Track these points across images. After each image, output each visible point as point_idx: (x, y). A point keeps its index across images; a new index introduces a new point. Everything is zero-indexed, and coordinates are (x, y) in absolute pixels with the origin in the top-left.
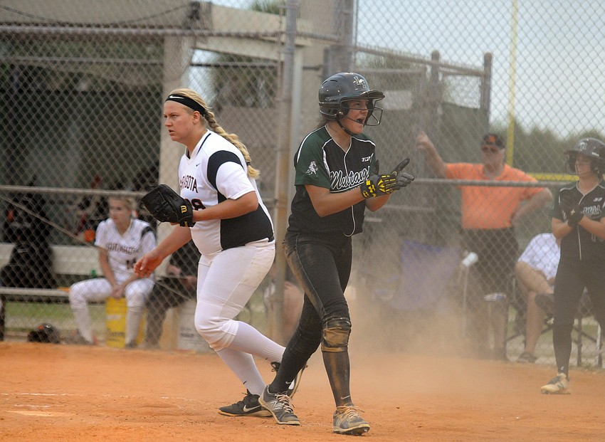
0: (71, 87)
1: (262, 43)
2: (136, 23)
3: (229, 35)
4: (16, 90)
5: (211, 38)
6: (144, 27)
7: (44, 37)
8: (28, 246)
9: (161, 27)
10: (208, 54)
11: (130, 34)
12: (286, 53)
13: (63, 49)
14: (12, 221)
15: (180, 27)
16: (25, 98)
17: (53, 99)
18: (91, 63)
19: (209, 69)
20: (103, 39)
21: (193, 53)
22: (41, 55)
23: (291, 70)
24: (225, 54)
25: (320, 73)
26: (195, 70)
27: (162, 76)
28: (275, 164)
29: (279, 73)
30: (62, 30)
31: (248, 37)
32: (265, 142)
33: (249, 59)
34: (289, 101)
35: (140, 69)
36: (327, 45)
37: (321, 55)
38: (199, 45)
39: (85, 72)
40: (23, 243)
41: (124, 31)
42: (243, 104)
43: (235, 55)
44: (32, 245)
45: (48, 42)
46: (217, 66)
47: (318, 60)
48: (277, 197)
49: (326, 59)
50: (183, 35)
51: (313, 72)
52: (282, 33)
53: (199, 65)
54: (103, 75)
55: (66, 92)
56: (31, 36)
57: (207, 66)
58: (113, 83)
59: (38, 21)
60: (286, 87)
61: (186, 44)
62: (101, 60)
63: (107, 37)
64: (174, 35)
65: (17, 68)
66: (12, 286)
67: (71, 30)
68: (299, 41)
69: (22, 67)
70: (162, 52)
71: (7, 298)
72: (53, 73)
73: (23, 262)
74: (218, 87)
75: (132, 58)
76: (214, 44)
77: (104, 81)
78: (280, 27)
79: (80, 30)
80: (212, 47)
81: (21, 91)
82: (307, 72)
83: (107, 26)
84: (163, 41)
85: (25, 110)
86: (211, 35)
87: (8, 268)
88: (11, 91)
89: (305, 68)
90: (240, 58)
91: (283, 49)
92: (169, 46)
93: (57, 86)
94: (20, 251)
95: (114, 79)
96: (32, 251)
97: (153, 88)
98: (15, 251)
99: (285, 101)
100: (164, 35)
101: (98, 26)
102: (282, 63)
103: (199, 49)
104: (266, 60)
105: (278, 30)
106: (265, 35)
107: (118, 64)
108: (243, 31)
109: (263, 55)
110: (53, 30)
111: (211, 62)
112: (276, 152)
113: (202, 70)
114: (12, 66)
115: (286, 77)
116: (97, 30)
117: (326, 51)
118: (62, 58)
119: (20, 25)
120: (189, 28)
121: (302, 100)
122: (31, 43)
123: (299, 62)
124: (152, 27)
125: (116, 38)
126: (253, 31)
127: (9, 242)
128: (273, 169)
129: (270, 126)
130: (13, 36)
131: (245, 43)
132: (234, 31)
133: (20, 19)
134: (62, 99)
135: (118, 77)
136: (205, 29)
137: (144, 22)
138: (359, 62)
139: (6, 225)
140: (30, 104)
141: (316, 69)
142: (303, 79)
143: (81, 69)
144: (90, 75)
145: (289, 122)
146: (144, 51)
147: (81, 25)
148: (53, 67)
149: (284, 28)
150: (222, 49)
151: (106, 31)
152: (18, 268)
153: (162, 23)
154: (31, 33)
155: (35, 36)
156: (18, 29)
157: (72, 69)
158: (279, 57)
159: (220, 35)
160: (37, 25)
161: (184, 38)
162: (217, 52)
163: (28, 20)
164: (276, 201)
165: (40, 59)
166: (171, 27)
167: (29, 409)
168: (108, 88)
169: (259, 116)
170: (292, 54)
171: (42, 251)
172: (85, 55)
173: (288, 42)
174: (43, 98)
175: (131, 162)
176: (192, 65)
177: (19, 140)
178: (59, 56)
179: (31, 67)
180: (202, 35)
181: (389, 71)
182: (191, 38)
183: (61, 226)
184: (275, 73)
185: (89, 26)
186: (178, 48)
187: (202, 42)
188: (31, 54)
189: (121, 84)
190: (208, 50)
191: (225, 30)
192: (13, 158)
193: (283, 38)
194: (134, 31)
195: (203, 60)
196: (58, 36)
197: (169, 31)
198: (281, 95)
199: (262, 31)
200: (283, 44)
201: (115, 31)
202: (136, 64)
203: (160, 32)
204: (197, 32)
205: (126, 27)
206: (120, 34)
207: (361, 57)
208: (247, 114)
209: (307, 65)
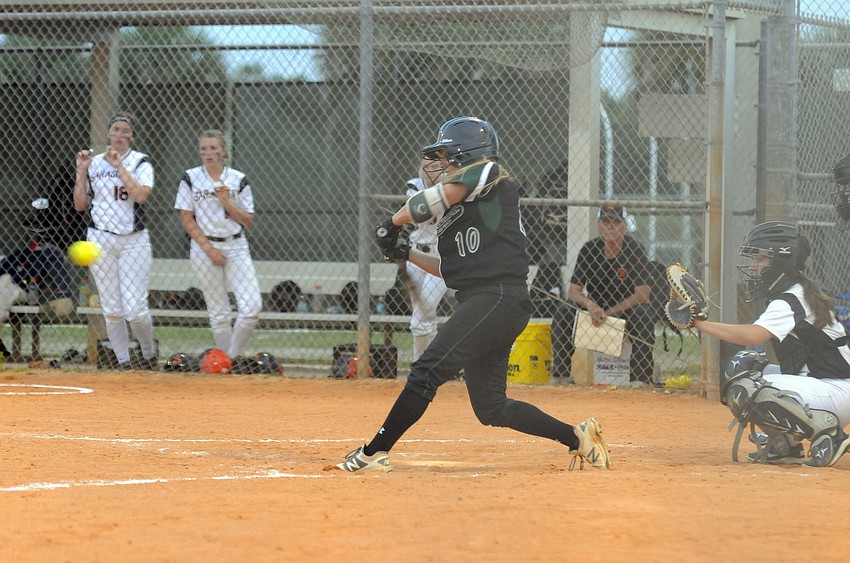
0: (461, 76)
1: (686, 17)
3: (645, 8)
4: (396, 81)
5: (625, 12)
6: (545, 2)
7: (428, 17)
10: (622, 31)
11: (528, 11)
12: (714, 28)
13: (450, 31)
15: (589, 1)
16: (407, 90)
17: (440, 90)
18: (484, 47)
19: (622, 49)
20: (497, 18)
21: (605, 31)
22: (425, 39)
23: (722, 48)
24: (642, 30)
25: (757, 49)
26: (607, 50)
27: (568, 59)
28: (706, 160)
29: (707, 52)
31: (669, 9)
32: (693, 135)
33: (671, 36)
34: (720, 84)
35: (541, 52)
36: (765, 17)
37: (758, 28)
38: (610, 21)
39: (477, 58)
42: (666, 90)
43: (654, 32)
45: (433, 23)
46: (632, 45)
47: (754, 34)
48: (708, 200)
49: (763, 33)
50: (591, 9)
51: (748, 49)
52: (710, 3)
53: (612, 45)
54: (499, 61)
55: (456, 82)
56: (412, 17)
57: (621, 45)
58: (510, 69)
60: (715, 68)
61: (596, 21)
62: (495, 42)
63: (501, 16)
64: (581, 10)
65: (397, 55)
68: (730, 13)
69: (402, 54)
70: (568, 31)
71: (393, 328)
72: (440, 60)
74: (636, 71)
75: (532, 38)
76: (628, 19)
77: (500, 68)
79: (469, 8)
80: (627, 23)
81: (402, 82)
82: (740, 49)
84: (568, 18)
85: (407, 104)
86: (625, 9)
87: (392, 291)
88: (391, 83)
89: (737, 45)
90: (660, 35)
91: (712, 23)
92: (575, 23)
93: (445, 76)
95: (512, 64)
97: (558, 74)
99: (714, 84)
100: (569, 11)
102: (711, 39)
103: (611, 26)
104: (691, 37)
106: (690, 6)
107: (516, 47)
109: (687, 30)
110: (438, 9)
111: (626, 40)
112: (706, 145)
113: (616, 50)
114: (392, 53)
115: (715, 55)
116: (490, 8)
117: (763, 24)
118: (450, 42)
119: (399, 4)
120: (598, 2)
121: (736, 84)
122: (412, 25)
123: (731, 38)
124: (556, 2)
125: (513, 16)
126: (675, 2)
128: (703, 166)
129: (699, 115)
130: (392, 17)
131: (666, 16)
134: (450, 90)
135: (516, 62)
136: (617, 2)
138: (802, 35)
140: (413, 97)
141: (752, 45)
142: (737, 58)
143: (472, 54)
144: (482, 61)
145: (720, 109)
146: (546, 31)
148: (440, 54)
150: (638, 25)
154: (412, 14)
155: (418, 17)
156: (396, 9)
157: (462, 55)
158: (707, 32)
159: (635, 8)
160: (419, 4)
161: (593, 13)
162: (634, 29)
164: (707, 204)
165: (423, 44)
166: (578, 1)
168: (505, 75)
169: (685, 102)
170: (723, 28)
172: (477, 38)
173: (717, 13)
174: (429, 90)
175: (533, 163)
176: (604, 45)
177: (401, 140)
178: (446, 40)
179: (413, 54)
180: (614, 9)
181: (839, 44)
182: (602, 13)
184: (703, 53)
186: (586, 25)
187: (614, 18)
188: (413, 39)
189: (520, 70)
190: (622, 27)
191: (641, 2)
192: (394, 162)
193: (711, 10)
194: (533, 7)
195: (616, 39)
196: (444, 17)
197: (575, 5)
198: (711, 78)
199: (686, 2)
200: (711, 16)
202: (536, 46)
203: (564, 7)
204: (608, 6)
206: (517, 11)
207: (805, 30)
208: (680, 102)
209: (741, 41)
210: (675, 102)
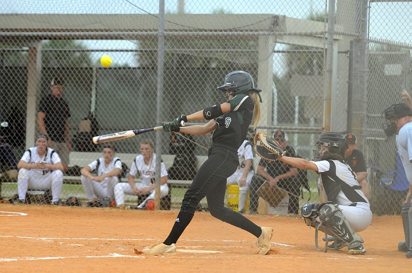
0: (206, 65)
1: (314, 38)
2: (242, 29)
3: (295, 34)
4: (175, 68)
5: (285, 36)
6: (247, 31)
7: (190, 37)
8: (183, 156)
9: (256, 31)
10: (283, 45)
11: (239, 35)
12: (328, 44)
13: (201, 44)
14: (174, 142)
15: (267, 30)
16: (180, 72)
17: (196, 72)
18: (217, 52)
19: (284, 54)
20: (224, 38)
21: (275, 45)
22: (189, 48)
23: (332, 54)
24: (293, 45)
25: (348, 55)
26: (276, 54)
27: (257, 58)
28: (323, 107)
29: (324, 56)
30: (200, 33)
31: (306, 35)
32: (317, 95)
33: (307, 48)
34: (330, 71)
35: (245, 55)
36: (352, 39)
37: (349, 44)
38: (278, 40)
39: (214, 57)
40: (180, 155)
41: (236, 33)
42: (304, 74)
43: (299, 46)
44: (185, 155)
45: (193, 40)
46: (289, 52)
47: (347, 47)
48: (324, 126)
49: (351, 47)
50: (270, 35)
51: (344, 54)
52: (326, 32)
53: (278, 52)
54: (224, 59)
55: (203, 69)
56: (183, 37)
57: (283, 52)
58: (229, 63)
59: (187, 28)
60: (328, 63)
61: (271, 40)
62: (222, 50)
63: (226, 37)
64: (264, 35)
65: (176, 55)
66: (175, 179)
67: (205, 33)
68: (335, 37)
69: (178, 55)
70: (258, 45)
71: (172, 186)
72: (196, 58)
73: (180, 165)
74: (290, 64)
75: (240, 48)
76: (286, 39)
77: (225, 62)
78: (325, 29)
79: (210, 33)
80: (286, 41)
81: (178, 68)
82: (340, 54)
83: (226, 31)
84: (258, 38)
85: (180, 79)
86: (285, 34)
87: (172, 168)
88: (172, 68)
89: (339, 52)
90: (302, 47)
91: (327, 42)
92: (261, 41)
93: (198, 65)
94: (178, 159)
95: (230, 60)
96: (185, 159)
97: (253, 66)
98: (176, 159)
99: (327, 71)
100: (258, 35)
101: (221, 31)
102: (326, 49)
103: (278, 42)
104: (317, 48)
105: (323, 31)
106: (316, 34)
107: (232, 52)
108: (303, 32)
109: (315, 45)
110: (195, 33)
111: (285, 50)
112: (323, 100)
113: (280, 54)
114: (173, 55)
115: (328, 57)
116: (220, 33)
117: (351, 42)
118: (201, 49)
119: (177, 31)
120: (273, 31)
121: (338, 71)
122: (183, 41)
123: (336, 49)
124: (251, 31)
125: (231, 37)
126: (309, 32)
127: (173, 154)
128: (322, 110)
129: (320, 86)
130: (173, 37)
131: (305, 38)
132: (298, 32)
133: (177, 28)
134: (201, 72)
135: (232, 59)
136: (282, 31)
137: (247, 28)
138: (370, 48)
139: (171, 145)
140: (183, 76)
141: (346, 53)
142: (339, 58)
143: (211, 55)
144: (217, 59)
145: (330, 83)
146: (247, 45)
147: (211, 31)
148: (196, 55)
149: (327, 30)
150: (291, 42)
151: (225, 33)
152: (177, 169)
153: (257, 28)
154: (183, 35)
155: (186, 37)
156: (176, 33)
157: (206, 56)
158: (325, 46)
159: (290, 34)
160: (186, 31)
162: (289, 44)
163: (181, 28)
164: (323, 128)
165: (188, 50)
166: (262, 30)
167: (185, 249)
168: (227, 65)
169: (313, 80)
170: (332, 44)
171: (190, 159)
172: (214, 48)
173: (330, 37)
174: (190, 72)
176: (275, 52)
177: (177, 96)
178: (199, 48)
179: (183, 55)
180: (280, 35)
181: (388, 53)
182: (274, 37)
183: (201, 145)
184: (322, 56)
185: (216, 31)
186: (266, 42)
187: (280, 39)
188: (183, 47)
189: (234, 63)
190: (284, 43)
191: (293, 32)
192: (174, 106)
193: (326, 36)
194: (241, 33)
195: (281, 49)
196: (198, 37)
197: (261, 33)
198: (326, 68)
199: (315, 31)
200: (326, 38)
201: (230, 33)
202: (242, 52)
203: (256, 33)
204: (277, 33)
205: (236, 31)
206: (233, 35)
207: (371, 45)
209: (340, 51)
210: (309, 79)
